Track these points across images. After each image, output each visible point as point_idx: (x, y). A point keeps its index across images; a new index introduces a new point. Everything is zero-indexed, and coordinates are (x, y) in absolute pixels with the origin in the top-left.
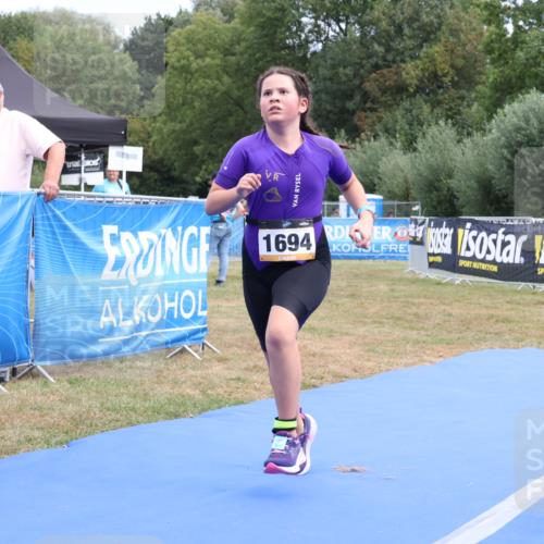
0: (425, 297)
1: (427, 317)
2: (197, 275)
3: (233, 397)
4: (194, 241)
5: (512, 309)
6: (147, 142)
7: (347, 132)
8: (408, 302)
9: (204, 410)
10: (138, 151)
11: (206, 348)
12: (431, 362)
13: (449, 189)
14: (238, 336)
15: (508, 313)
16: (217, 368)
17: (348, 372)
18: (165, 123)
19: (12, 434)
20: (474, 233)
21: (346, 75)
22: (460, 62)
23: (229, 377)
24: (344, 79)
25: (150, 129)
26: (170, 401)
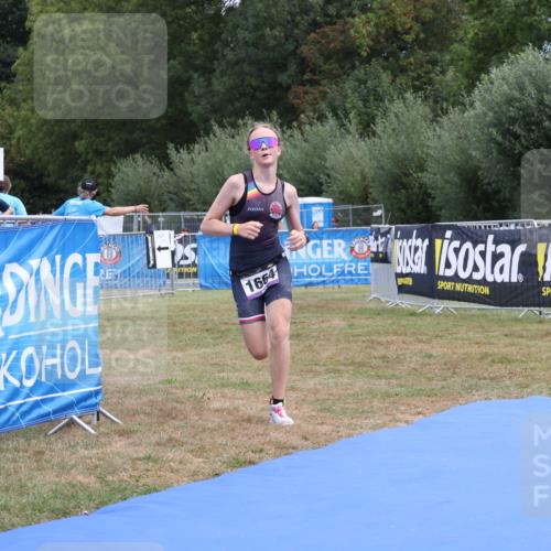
0: (395, 333)
1: (399, 360)
2: (85, 318)
3: (142, 482)
4: (79, 273)
5: (512, 345)
6: (9, 139)
7: (280, 115)
8: (372, 342)
9: (102, 504)
11: (101, 417)
12: (407, 422)
13: (421, 186)
14: (145, 400)
15: (508, 349)
16: (118, 445)
17: (295, 440)
20: (456, 244)
21: (275, 38)
22: (428, 13)
23: (135, 456)
24: (272, 43)
25: (11, 121)
26: (56, 494)
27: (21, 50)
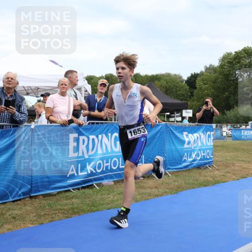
2: (210, 146)
3: (222, 180)
4: (209, 136)
9: (214, 184)
10: (191, 111)
11: (213, 166)
14: (222, 163)
16: (217, 172)
18: (197, 103)
19: (161, 191)
23: (220, 175)
26: (204, 182)
27: (195, 90)
